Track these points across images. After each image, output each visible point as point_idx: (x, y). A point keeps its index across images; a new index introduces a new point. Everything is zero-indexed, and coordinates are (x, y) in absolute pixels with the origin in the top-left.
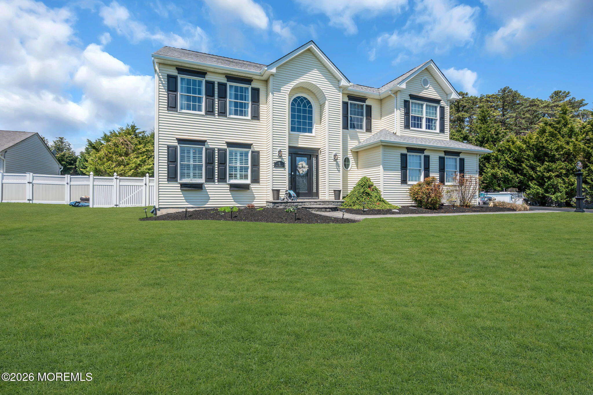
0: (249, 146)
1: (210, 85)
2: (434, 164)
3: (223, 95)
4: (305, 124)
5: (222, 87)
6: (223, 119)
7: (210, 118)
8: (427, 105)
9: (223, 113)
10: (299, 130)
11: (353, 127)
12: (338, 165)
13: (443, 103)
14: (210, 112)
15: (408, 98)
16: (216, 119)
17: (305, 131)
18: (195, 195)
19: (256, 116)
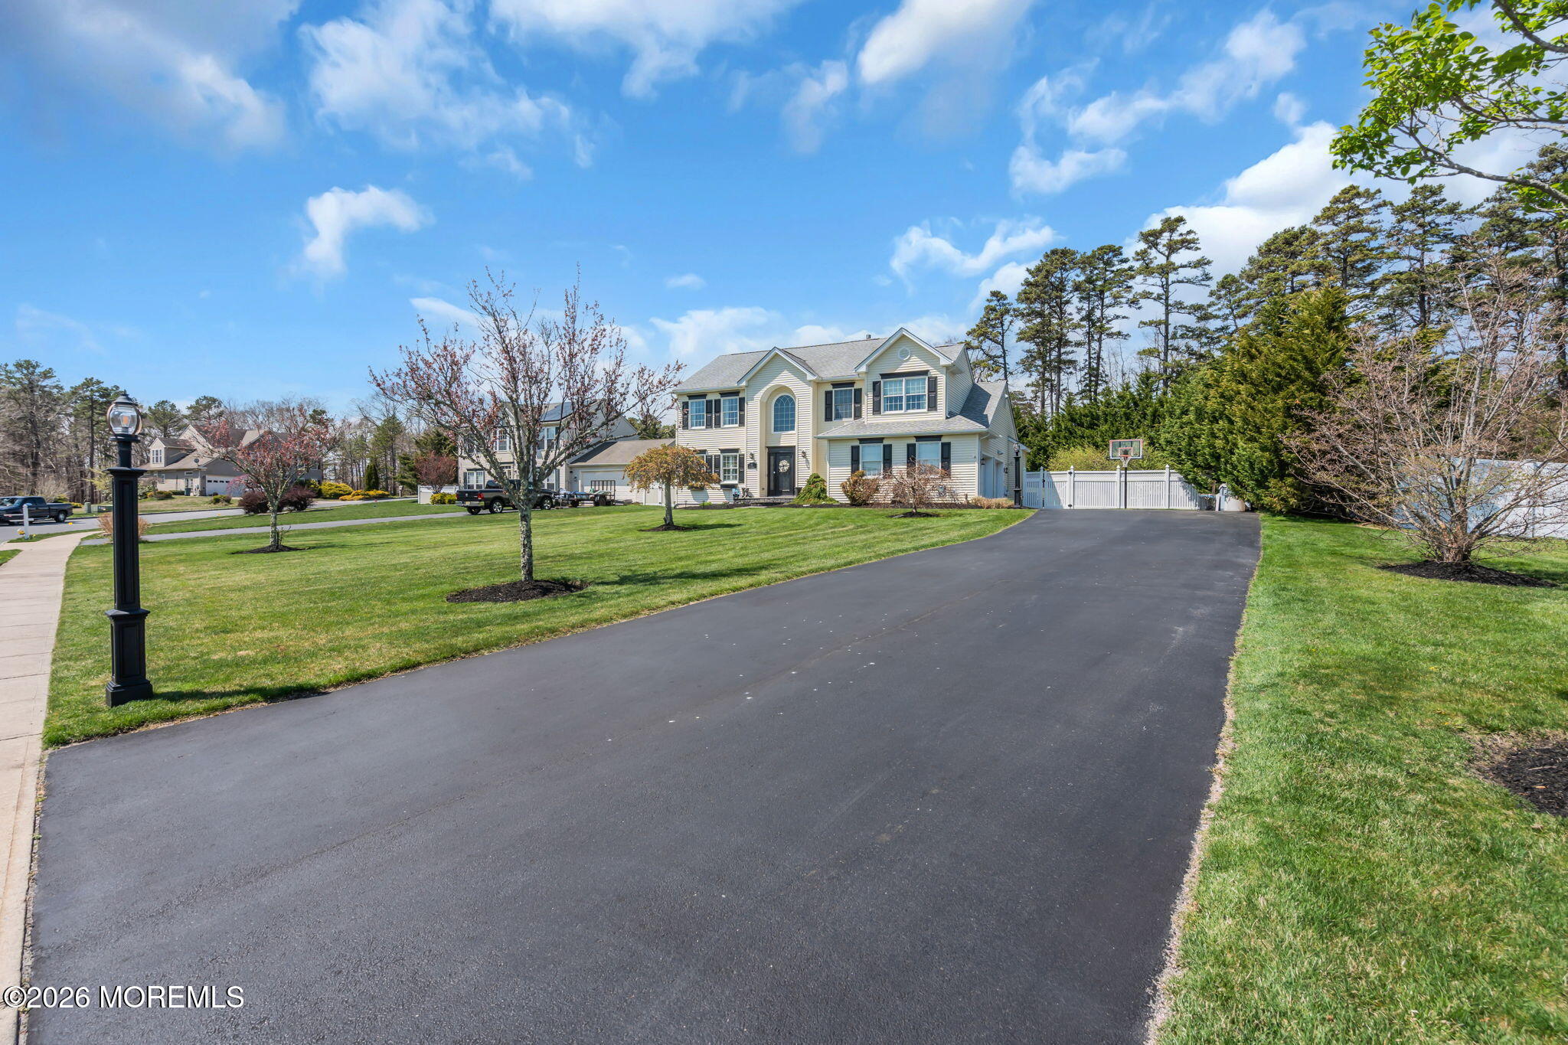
0: (736, 450)
1: (709, 403)
2: (899, 452)
3: (718, 411)
4: (787, 422)
5: (718, 402)
6: (719, 430)
7: (709, 431)
8: (907, 381)
9: (718, 425)
10: (782, 429)
11: (839, 417)
12: (807, 462)
13: (933, 373)
14: (709, 425)
15: (879, 379)
16: (714, 431)
17: (787, 429)
18: (700, 494)
19: (742, 423)
